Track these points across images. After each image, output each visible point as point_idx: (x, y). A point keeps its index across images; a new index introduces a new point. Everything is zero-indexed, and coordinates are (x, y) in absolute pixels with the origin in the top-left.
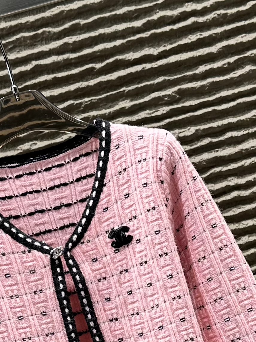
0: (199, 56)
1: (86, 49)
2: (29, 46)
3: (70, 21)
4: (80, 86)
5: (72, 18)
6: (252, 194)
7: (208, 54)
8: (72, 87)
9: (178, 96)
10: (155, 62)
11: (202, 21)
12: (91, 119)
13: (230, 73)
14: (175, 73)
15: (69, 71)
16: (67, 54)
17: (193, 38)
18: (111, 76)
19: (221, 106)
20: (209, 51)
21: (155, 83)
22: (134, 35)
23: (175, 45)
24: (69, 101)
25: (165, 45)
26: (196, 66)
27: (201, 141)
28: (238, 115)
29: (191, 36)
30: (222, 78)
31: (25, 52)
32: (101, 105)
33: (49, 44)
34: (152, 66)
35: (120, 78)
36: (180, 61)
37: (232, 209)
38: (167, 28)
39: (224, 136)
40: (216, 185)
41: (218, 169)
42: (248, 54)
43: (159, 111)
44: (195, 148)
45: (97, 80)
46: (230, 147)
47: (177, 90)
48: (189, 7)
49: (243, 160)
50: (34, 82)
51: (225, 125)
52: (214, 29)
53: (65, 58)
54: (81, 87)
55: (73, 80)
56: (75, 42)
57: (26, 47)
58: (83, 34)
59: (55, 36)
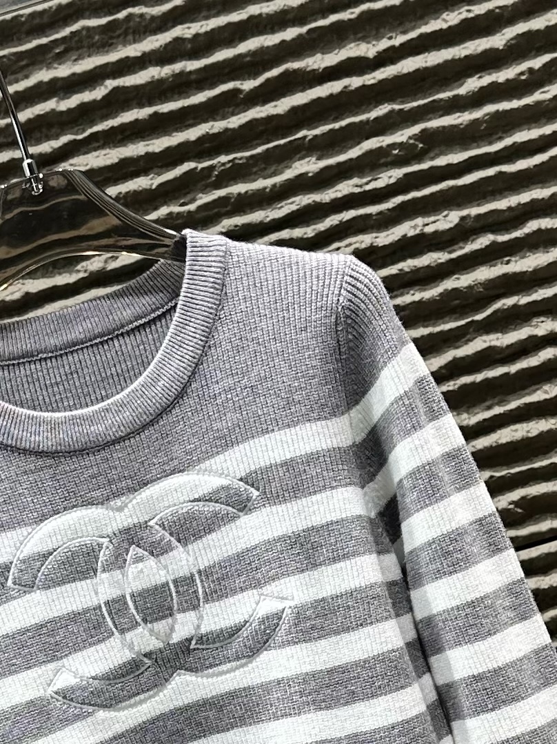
0: (466, 57)
1: (220, 51)
2: (98, 48)
4: (209, 130)
7: (486, 52)
8: (193, 134)
9: (421, 145)
10: (370, 73)
12: (233, 200)
13: (534, 92)
14: (414, 96)
15: (185, 98)
16: (181, 61)
17: (453, 18)
18: (276, 106)
19: (514, 163)
20: (487, 46)
21: (372, 118)
22: (324, 17)
23: (413, 35)
24: (186, 164)
25: (391, 35)
26: (459, 79)
27: (472, 241)
28: (552, 183)
29: (448, 15)
30: (515, 104)
31: (90, 59)
32: (255, 170)
33: (140, 40)
34: (364, 81)
35: (294, 110)
36: (426, 69)
37: (541, 388)
39: (521, 229)
40: (506, 336)
41: (509, 302)
43: (380, 180)
44: (459, 257)
45: (245, 116)
46: (536, 251)
47: (420, 132)
50: (110, 126)
51: (524, 204)
53: (177, 71)
54: (211, 132)
55: (194, 118)
56: (197, 36)
57: (91, 50)
58: (214, 17)
59: (154, 25)
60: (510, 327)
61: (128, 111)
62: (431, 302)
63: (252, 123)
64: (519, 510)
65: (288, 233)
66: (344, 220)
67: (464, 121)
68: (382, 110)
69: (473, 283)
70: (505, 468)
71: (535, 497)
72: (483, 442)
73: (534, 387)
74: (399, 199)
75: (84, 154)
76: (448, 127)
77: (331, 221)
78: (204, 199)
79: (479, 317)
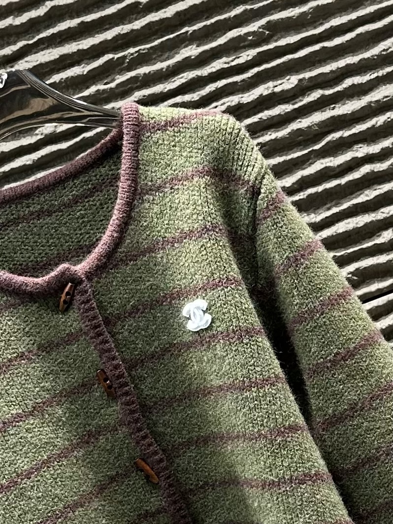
60: (339, 152)
61: (63, 22)
62: (283, 139)
63: (150, 25)
64: (355, 278)
65: (180, 98)
66: (219, 87)
67: (295, 14)
68: (239, 10)
69: (311, 124)
70: (343, 249)
71: (365, 268)
72: (326, 233)
73: (358, 193)
74: (256, 70)
75: (35, 53)
76: (284, 19)
77: (210, 88)
78: (121, 79)
79: (317, 147)
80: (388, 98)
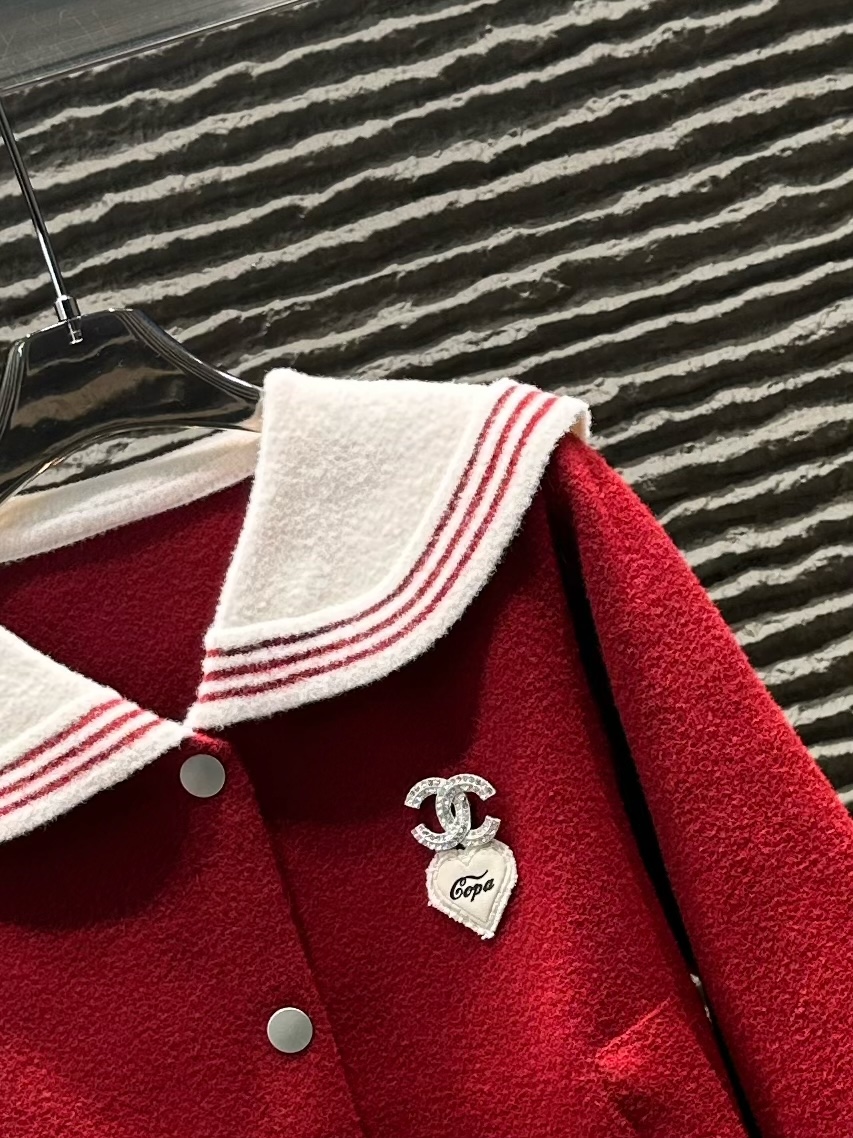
0: (622, 161)
1: (269, 152)
2: (93, 148)
3: (218, 67)
4: (257, 263)
5: (226, 55)
6: (803, 577)
7: (651, 155)
8: (232, 270)
9: (561, 286)
10: (487, 184)
11: (627, 55)
13: (722, 209)
14: (550, 215)
15: (220, 219)
16: (212, 167)
17: (601, 106)
18: (351, 231)
19: (695, 310)
20: (652, 146)
21: (490, 248)
22: (418, 105)
23: (546, 130)
24: (224, 312)
25: (515, 129)
26: (614, 193)
27: (639, 420)
28: (750, 338)
29: (595, 102)
30: (693, 227)
31: (81, 164)
32: (323, 320)
33: (154, 138)
34: (478, 195)
35: (378, 236)
36: (565, 178)
37: (743, 627)
38: (520, 81)
39: (709, 402)
41: (694, 505)
42: (775, 148)
43: (503, 334)
44: (621, 442)
45: (307, 245)
46: (729, 434)
47: (559, 267)
48: (584, 11)
49: (770, 475)
50: (112, 258)
51: (710, 368)
52: (664, 77)
53: (208, 182)
54: (259, 267)
55: (235, 247)
56: (235, 131)
57: (84, 150)
58: (260, 104)
59: (173, 116)
60: (697, 541)
61: (138, 237)
63: (318, 254)
67: (621, 251)
68: (504, 236)
69: (640, 480)
74: (532, 361)
76: (598, 259)
78: (251, 361)
80: (804, 437)
